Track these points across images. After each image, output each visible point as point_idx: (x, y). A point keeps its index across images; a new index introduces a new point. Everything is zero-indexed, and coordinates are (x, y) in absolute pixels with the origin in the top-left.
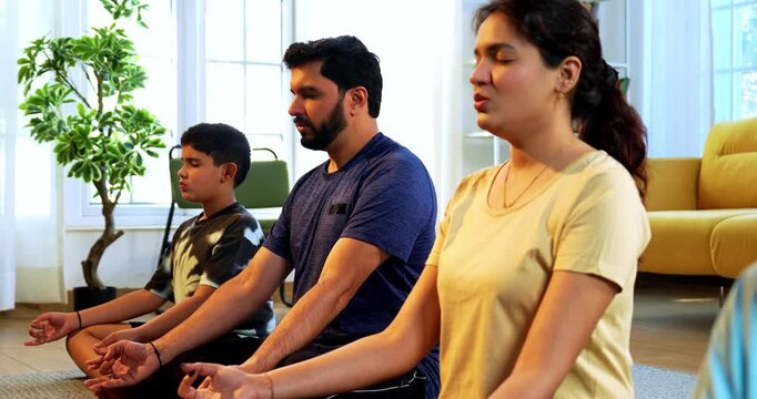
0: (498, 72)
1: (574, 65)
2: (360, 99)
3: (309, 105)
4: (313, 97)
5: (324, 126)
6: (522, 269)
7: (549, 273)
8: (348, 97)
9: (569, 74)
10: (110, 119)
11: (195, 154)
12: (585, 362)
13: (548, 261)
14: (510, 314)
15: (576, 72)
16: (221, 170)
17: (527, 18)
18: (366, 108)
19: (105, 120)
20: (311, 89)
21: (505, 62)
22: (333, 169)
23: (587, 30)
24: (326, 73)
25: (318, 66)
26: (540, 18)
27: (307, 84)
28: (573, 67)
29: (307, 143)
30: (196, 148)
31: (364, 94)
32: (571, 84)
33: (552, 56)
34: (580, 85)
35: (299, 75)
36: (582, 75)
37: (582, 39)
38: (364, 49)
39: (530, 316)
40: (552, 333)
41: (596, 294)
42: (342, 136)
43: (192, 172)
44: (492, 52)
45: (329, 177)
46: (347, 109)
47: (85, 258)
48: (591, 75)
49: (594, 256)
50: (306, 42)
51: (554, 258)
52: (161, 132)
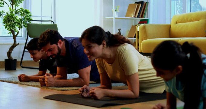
10: (17, 12)
19: (16, 12)
47: (8, 51)
52: (31, 16)
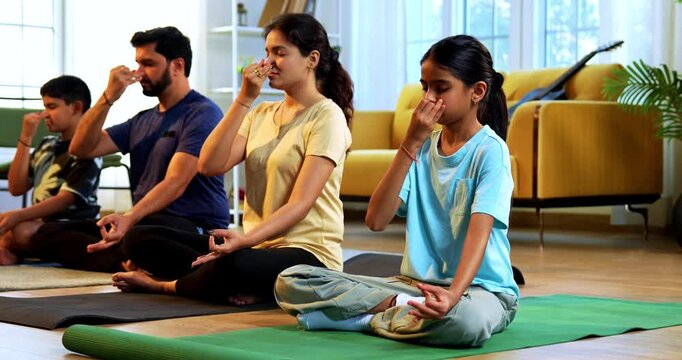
0: (279, 61)
1: (316, 54)
2: (179, 65)
3: (148, 71)
4: (150, 65)
5: (158, 83)
6: (289, 154)
7: (303, 157)
8: (172, 64)
9: (314, 59)
11: (51, 100)
12: (320, 202)
13: (303, 151)
14: (283, 177)
15: (317, 59)
16: (71, 108)
17: (291, 33)
18: (183, 72)
20: (149, 60)
21: (282, 55)
22: (162, 110)
23: (321, 36)
24: (159, 50)
25: (153, 46)
26: (297, 32)
27: (147, 57)
28: (316, 55)
29: (147, 93)
30: (51, 96)
31: (182, 62)
32: (315, 64)
33: (305, 51)
34: (320, 64)
35: (142, 52)
36: (321, 59)
37: (320, 41)
38: (180, 34)
39: (294, 179)
40: (306, 185)
41: (326, 166)
42: (169, 88)
43: (53, 113)
44: (275, 50)
45: (160, 114)
46: (172, 72)
48: (325, 58)
49: (325, 147)
50: (144, 31)
51: (305, 150)
